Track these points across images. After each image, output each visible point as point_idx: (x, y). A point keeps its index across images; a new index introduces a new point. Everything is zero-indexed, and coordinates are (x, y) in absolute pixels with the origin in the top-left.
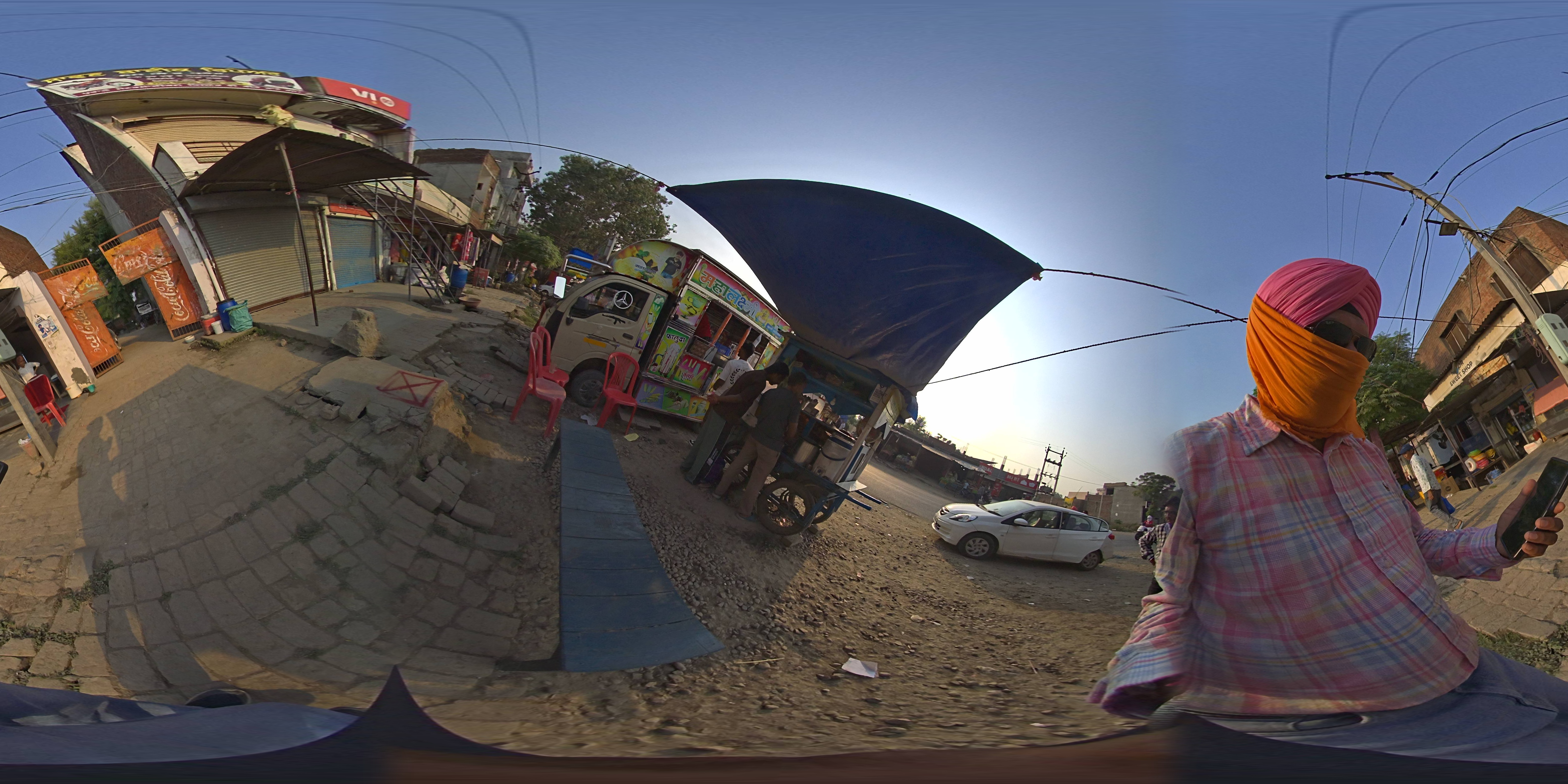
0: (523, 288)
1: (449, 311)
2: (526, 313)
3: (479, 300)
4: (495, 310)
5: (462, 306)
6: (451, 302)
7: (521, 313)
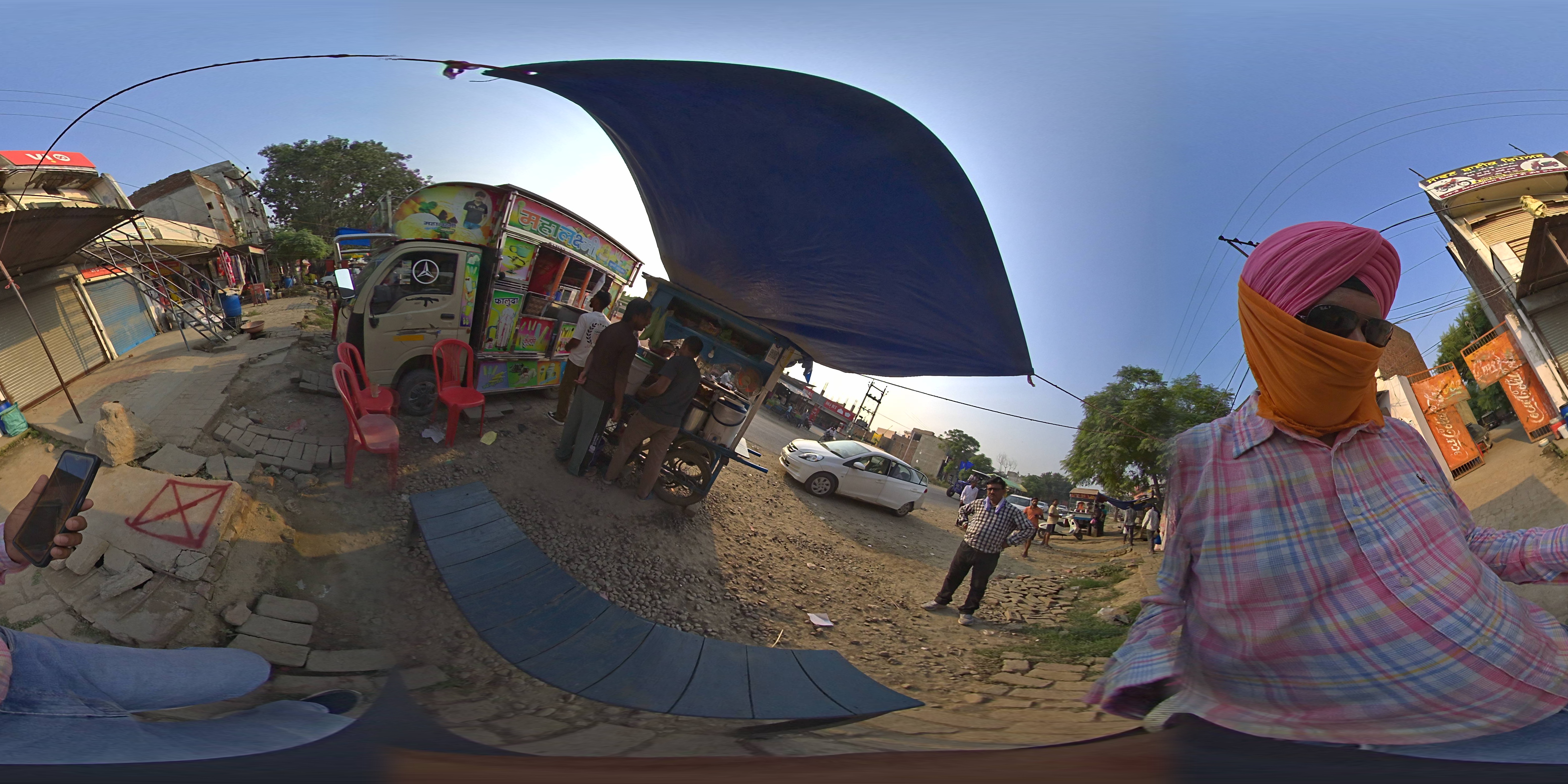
0: (306, 287)
1: (233, 348)
2: (318, 314)
3: (263, 322)
4: (283, 325)
5: (246, 335)
6: (233, 336)
7: (313, 317)
